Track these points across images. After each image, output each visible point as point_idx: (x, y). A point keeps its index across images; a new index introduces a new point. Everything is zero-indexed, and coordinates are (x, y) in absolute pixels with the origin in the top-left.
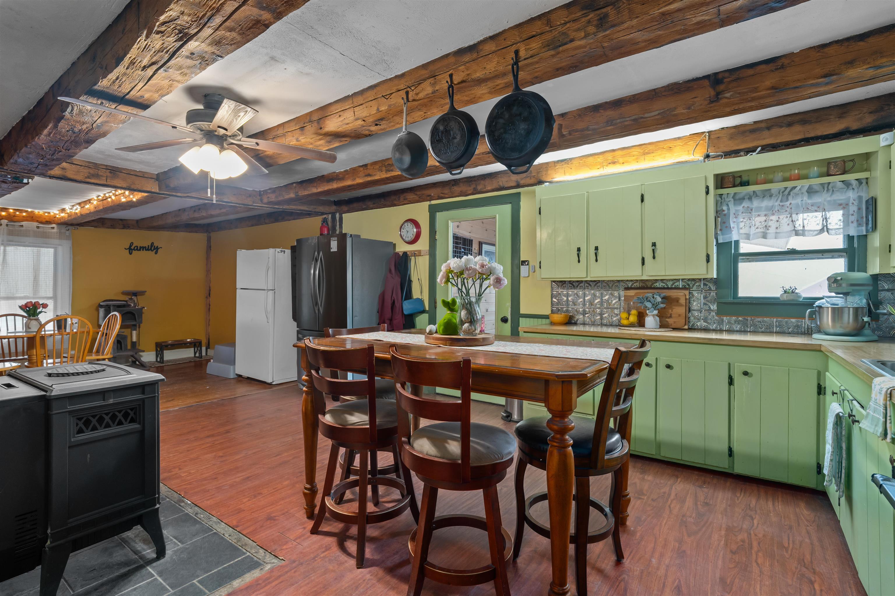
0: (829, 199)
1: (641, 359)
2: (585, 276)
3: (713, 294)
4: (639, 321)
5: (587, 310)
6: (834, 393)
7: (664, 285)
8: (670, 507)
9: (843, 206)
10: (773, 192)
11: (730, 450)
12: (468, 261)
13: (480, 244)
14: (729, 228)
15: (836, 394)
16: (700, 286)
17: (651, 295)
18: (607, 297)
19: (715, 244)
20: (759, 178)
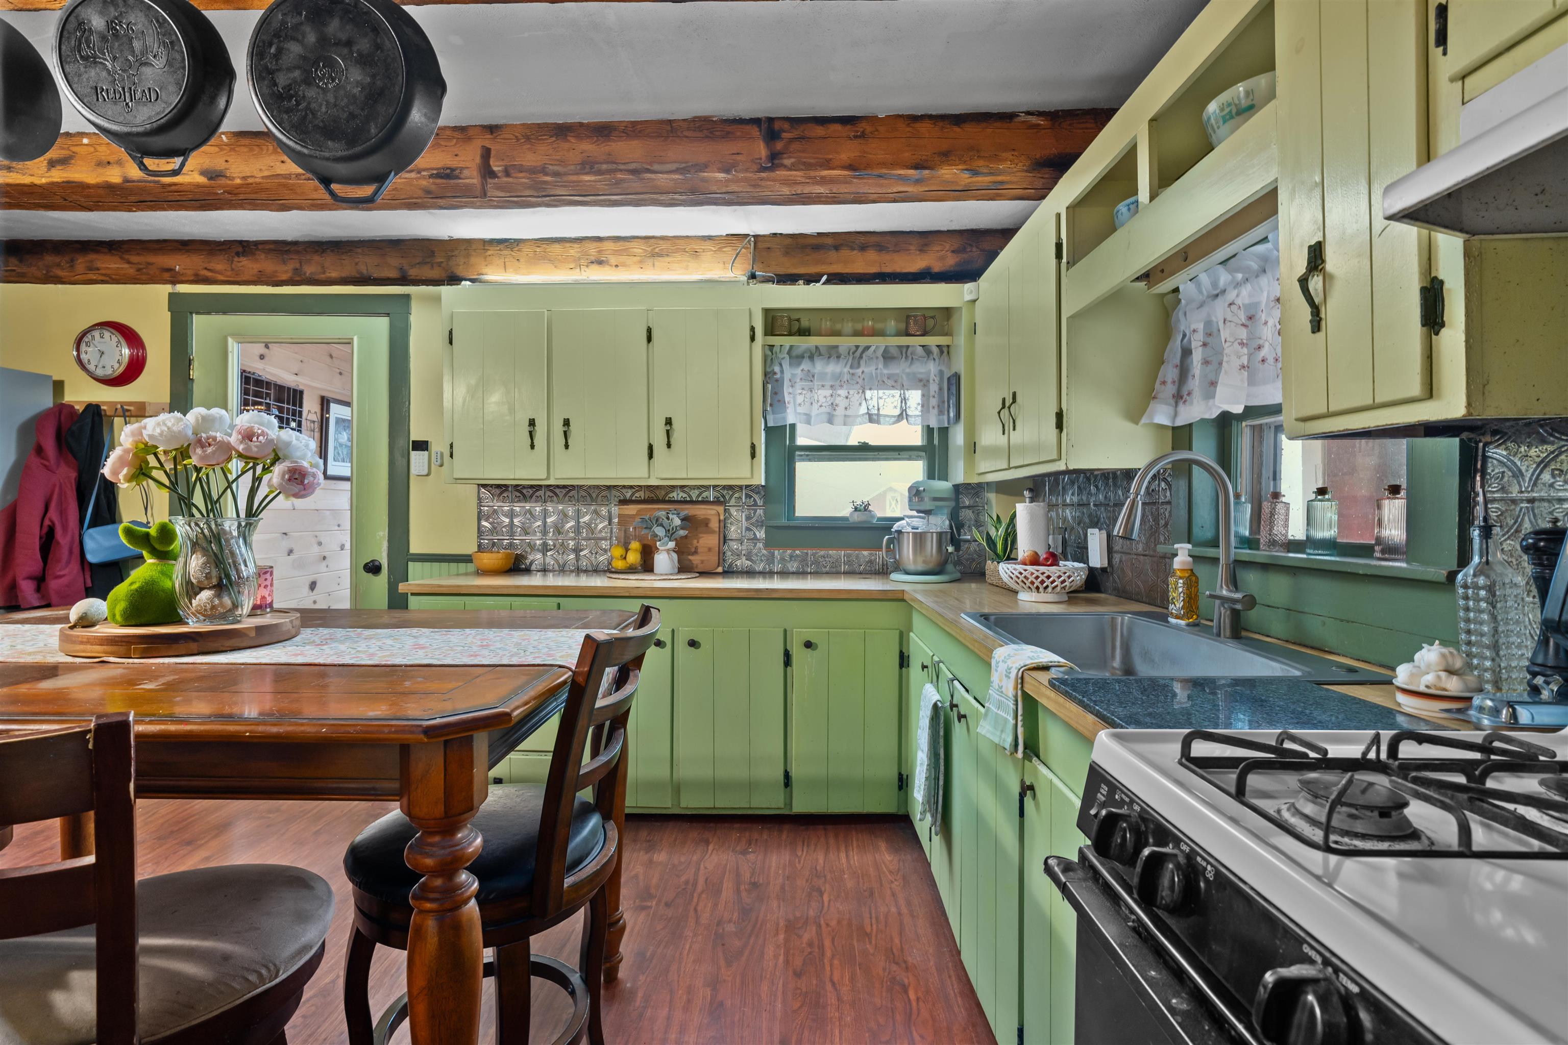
0: (908, 370)
1: (641, 653)
2: (545, 477)
3: (760, 512)
4: (645, 562)
5: (551, 543)
6: (924, 667)
7: (685, 495)
8: (696, 910)
9: (922, 383)
10: (841, 350)
11: (787, 776)
12: (206, 421)
13: (325, 403)
14: (782, 402)
15: (926, 667)
16: (740, 498)
17: (664, 513)
18: (586, 518)
19: (763, 427)
20: (823, 326)
